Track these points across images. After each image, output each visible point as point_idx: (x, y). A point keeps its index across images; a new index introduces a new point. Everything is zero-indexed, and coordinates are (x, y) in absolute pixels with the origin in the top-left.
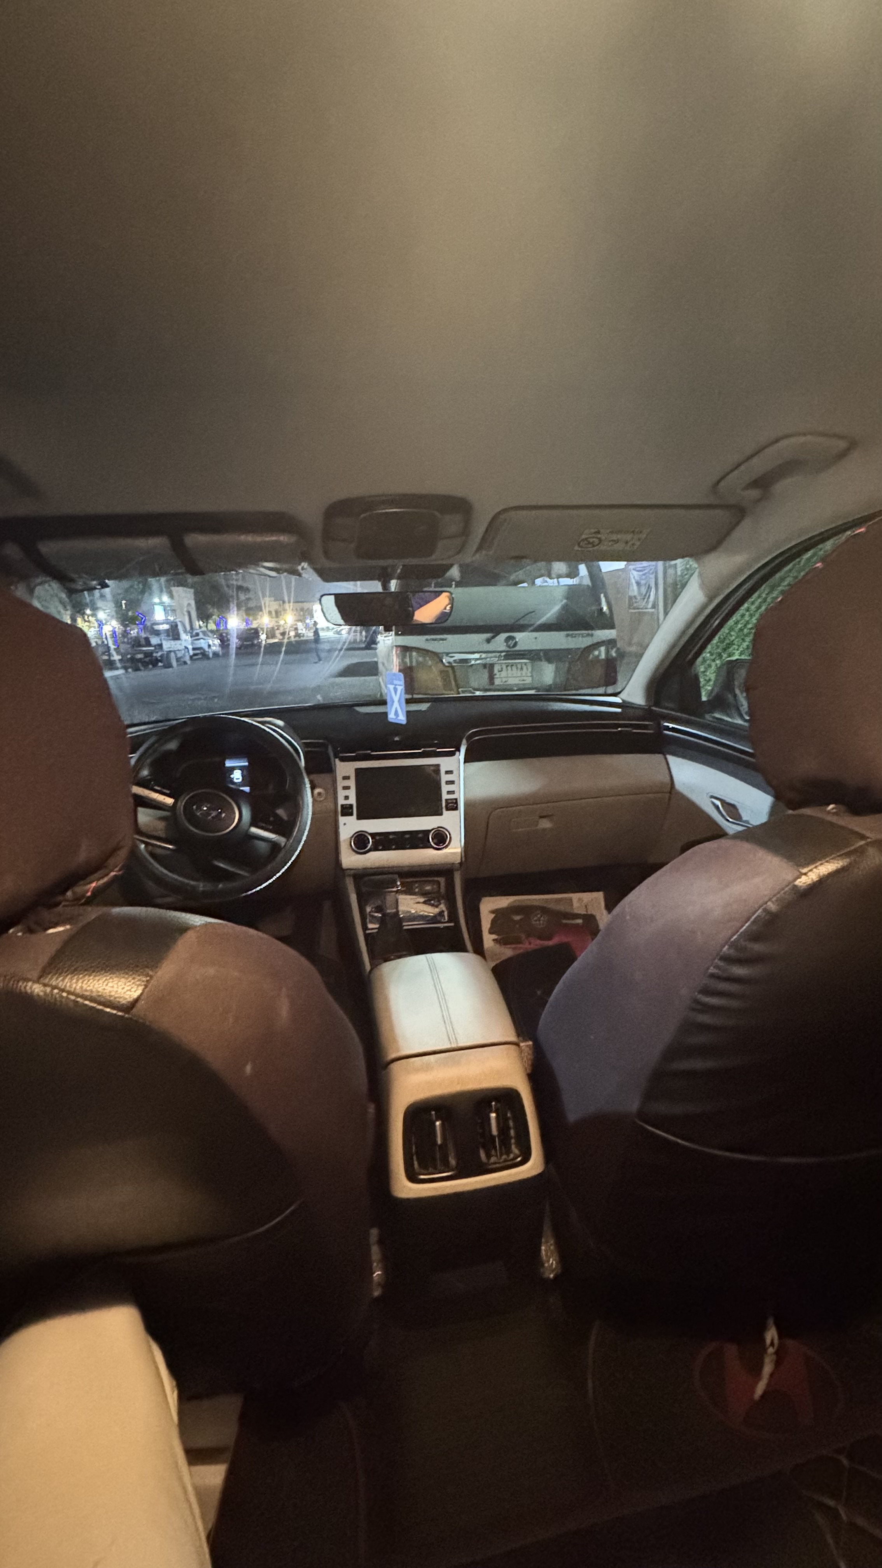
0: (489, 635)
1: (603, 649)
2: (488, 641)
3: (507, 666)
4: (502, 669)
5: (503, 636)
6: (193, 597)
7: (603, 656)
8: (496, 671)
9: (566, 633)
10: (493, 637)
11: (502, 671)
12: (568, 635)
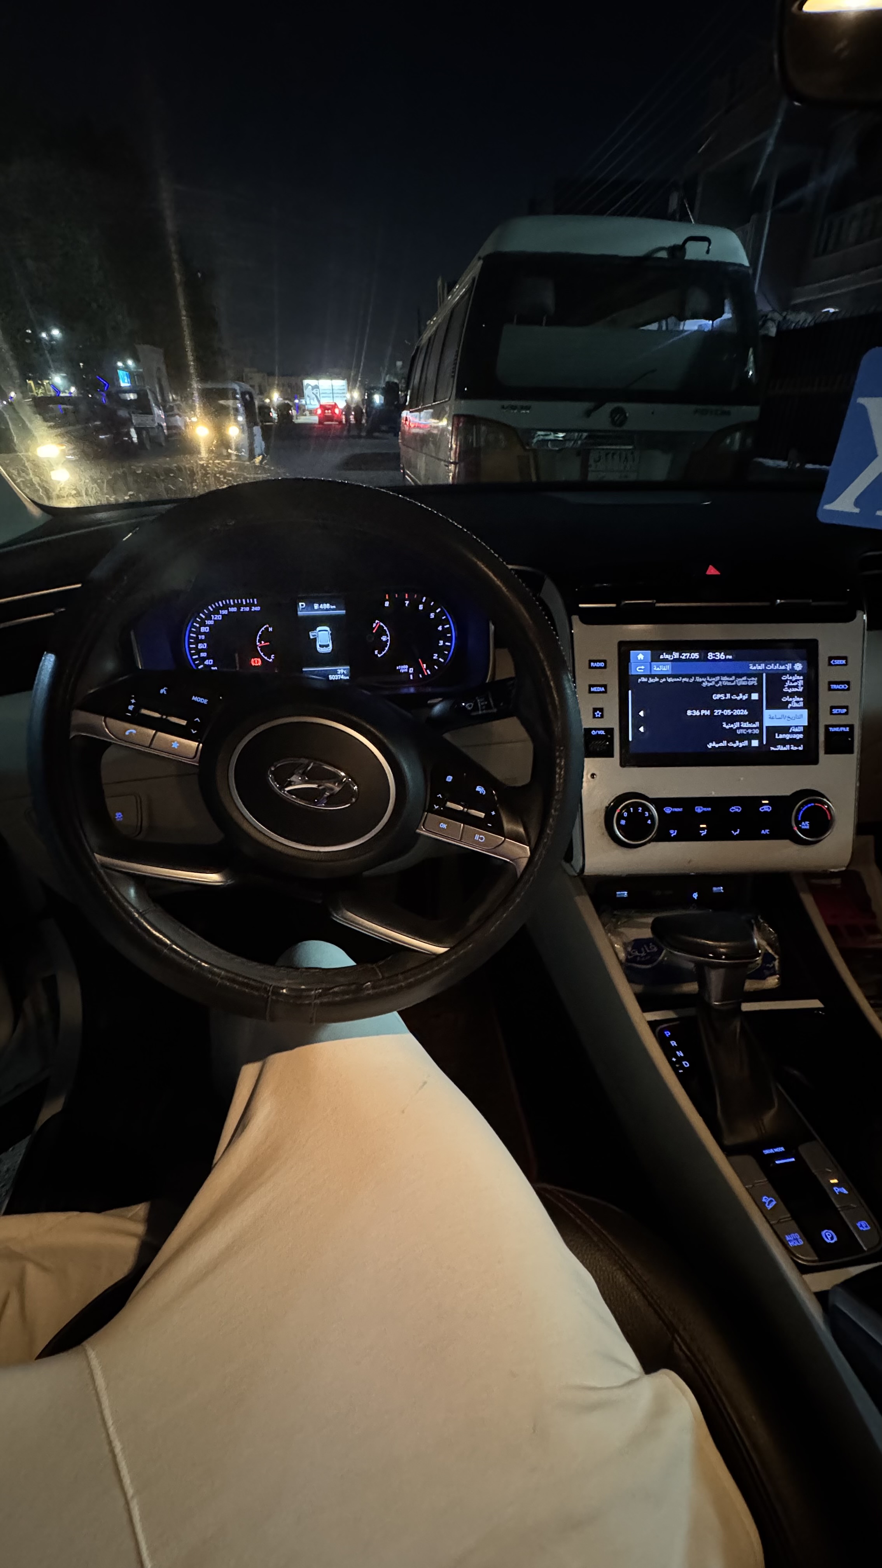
0: (586, 405)
1: (738, 435)
2: (588, 413)
3: (607, 454)
4: (600, 457)
5: (609, 407)
6: (162, 359)
7: (736, 446)
8: (591, 462)
9: (693, 407)
10: (596, 408)
11: (599, 461)
12: (696, 411)
